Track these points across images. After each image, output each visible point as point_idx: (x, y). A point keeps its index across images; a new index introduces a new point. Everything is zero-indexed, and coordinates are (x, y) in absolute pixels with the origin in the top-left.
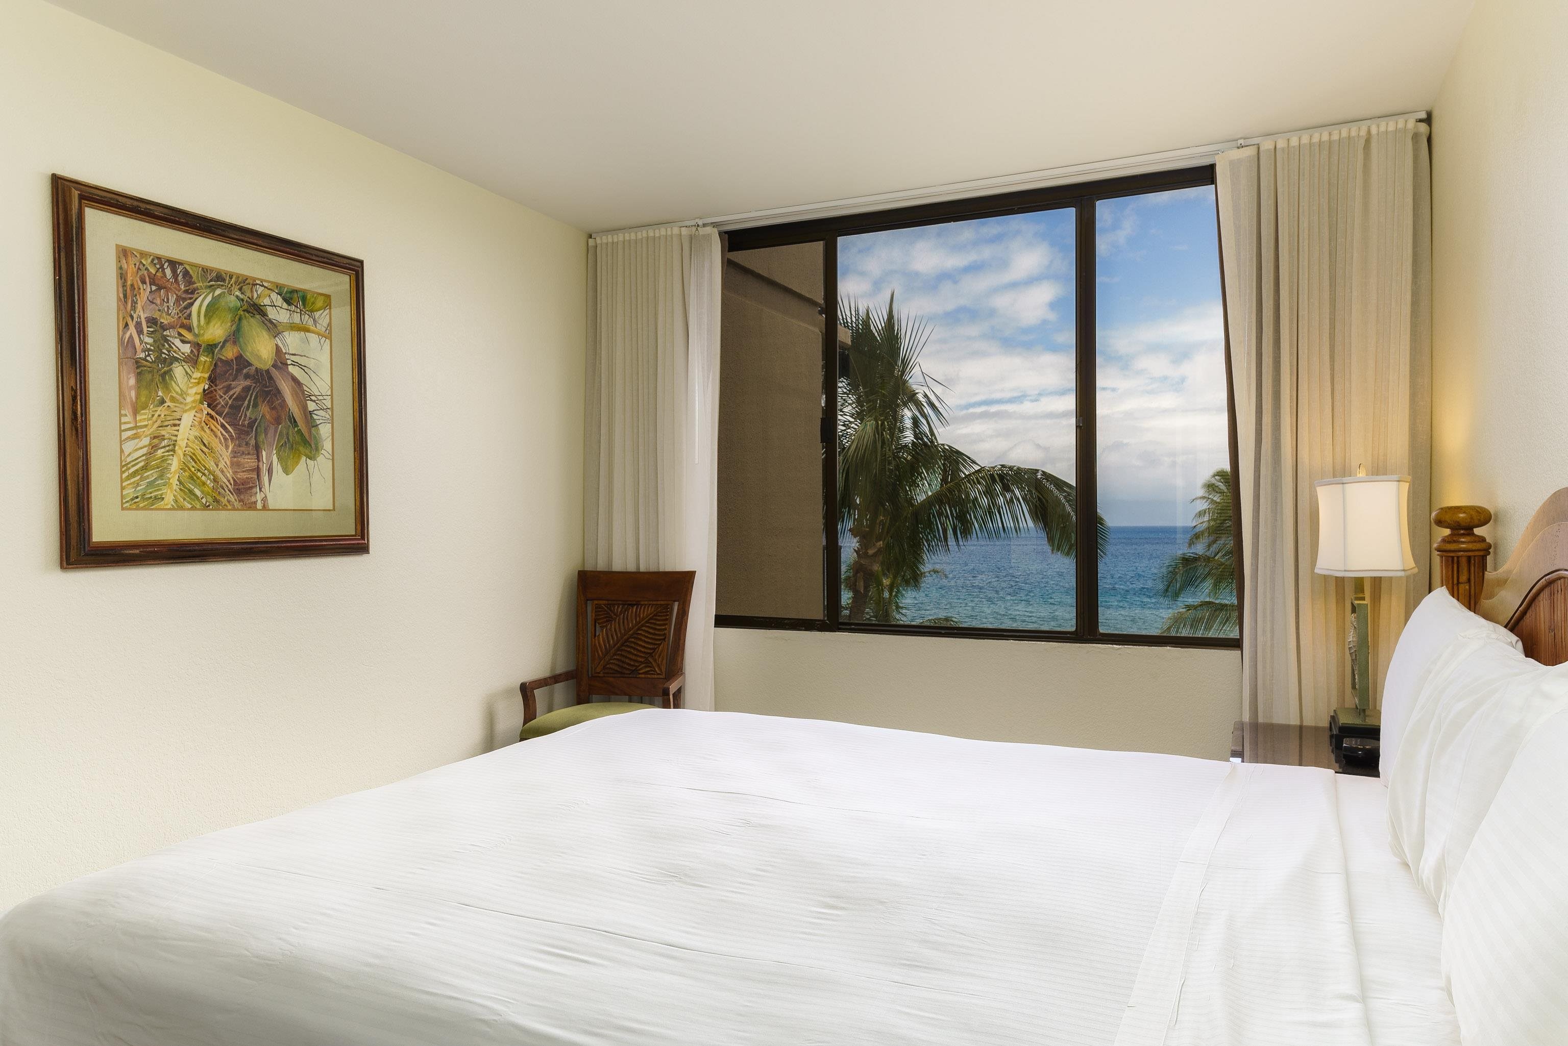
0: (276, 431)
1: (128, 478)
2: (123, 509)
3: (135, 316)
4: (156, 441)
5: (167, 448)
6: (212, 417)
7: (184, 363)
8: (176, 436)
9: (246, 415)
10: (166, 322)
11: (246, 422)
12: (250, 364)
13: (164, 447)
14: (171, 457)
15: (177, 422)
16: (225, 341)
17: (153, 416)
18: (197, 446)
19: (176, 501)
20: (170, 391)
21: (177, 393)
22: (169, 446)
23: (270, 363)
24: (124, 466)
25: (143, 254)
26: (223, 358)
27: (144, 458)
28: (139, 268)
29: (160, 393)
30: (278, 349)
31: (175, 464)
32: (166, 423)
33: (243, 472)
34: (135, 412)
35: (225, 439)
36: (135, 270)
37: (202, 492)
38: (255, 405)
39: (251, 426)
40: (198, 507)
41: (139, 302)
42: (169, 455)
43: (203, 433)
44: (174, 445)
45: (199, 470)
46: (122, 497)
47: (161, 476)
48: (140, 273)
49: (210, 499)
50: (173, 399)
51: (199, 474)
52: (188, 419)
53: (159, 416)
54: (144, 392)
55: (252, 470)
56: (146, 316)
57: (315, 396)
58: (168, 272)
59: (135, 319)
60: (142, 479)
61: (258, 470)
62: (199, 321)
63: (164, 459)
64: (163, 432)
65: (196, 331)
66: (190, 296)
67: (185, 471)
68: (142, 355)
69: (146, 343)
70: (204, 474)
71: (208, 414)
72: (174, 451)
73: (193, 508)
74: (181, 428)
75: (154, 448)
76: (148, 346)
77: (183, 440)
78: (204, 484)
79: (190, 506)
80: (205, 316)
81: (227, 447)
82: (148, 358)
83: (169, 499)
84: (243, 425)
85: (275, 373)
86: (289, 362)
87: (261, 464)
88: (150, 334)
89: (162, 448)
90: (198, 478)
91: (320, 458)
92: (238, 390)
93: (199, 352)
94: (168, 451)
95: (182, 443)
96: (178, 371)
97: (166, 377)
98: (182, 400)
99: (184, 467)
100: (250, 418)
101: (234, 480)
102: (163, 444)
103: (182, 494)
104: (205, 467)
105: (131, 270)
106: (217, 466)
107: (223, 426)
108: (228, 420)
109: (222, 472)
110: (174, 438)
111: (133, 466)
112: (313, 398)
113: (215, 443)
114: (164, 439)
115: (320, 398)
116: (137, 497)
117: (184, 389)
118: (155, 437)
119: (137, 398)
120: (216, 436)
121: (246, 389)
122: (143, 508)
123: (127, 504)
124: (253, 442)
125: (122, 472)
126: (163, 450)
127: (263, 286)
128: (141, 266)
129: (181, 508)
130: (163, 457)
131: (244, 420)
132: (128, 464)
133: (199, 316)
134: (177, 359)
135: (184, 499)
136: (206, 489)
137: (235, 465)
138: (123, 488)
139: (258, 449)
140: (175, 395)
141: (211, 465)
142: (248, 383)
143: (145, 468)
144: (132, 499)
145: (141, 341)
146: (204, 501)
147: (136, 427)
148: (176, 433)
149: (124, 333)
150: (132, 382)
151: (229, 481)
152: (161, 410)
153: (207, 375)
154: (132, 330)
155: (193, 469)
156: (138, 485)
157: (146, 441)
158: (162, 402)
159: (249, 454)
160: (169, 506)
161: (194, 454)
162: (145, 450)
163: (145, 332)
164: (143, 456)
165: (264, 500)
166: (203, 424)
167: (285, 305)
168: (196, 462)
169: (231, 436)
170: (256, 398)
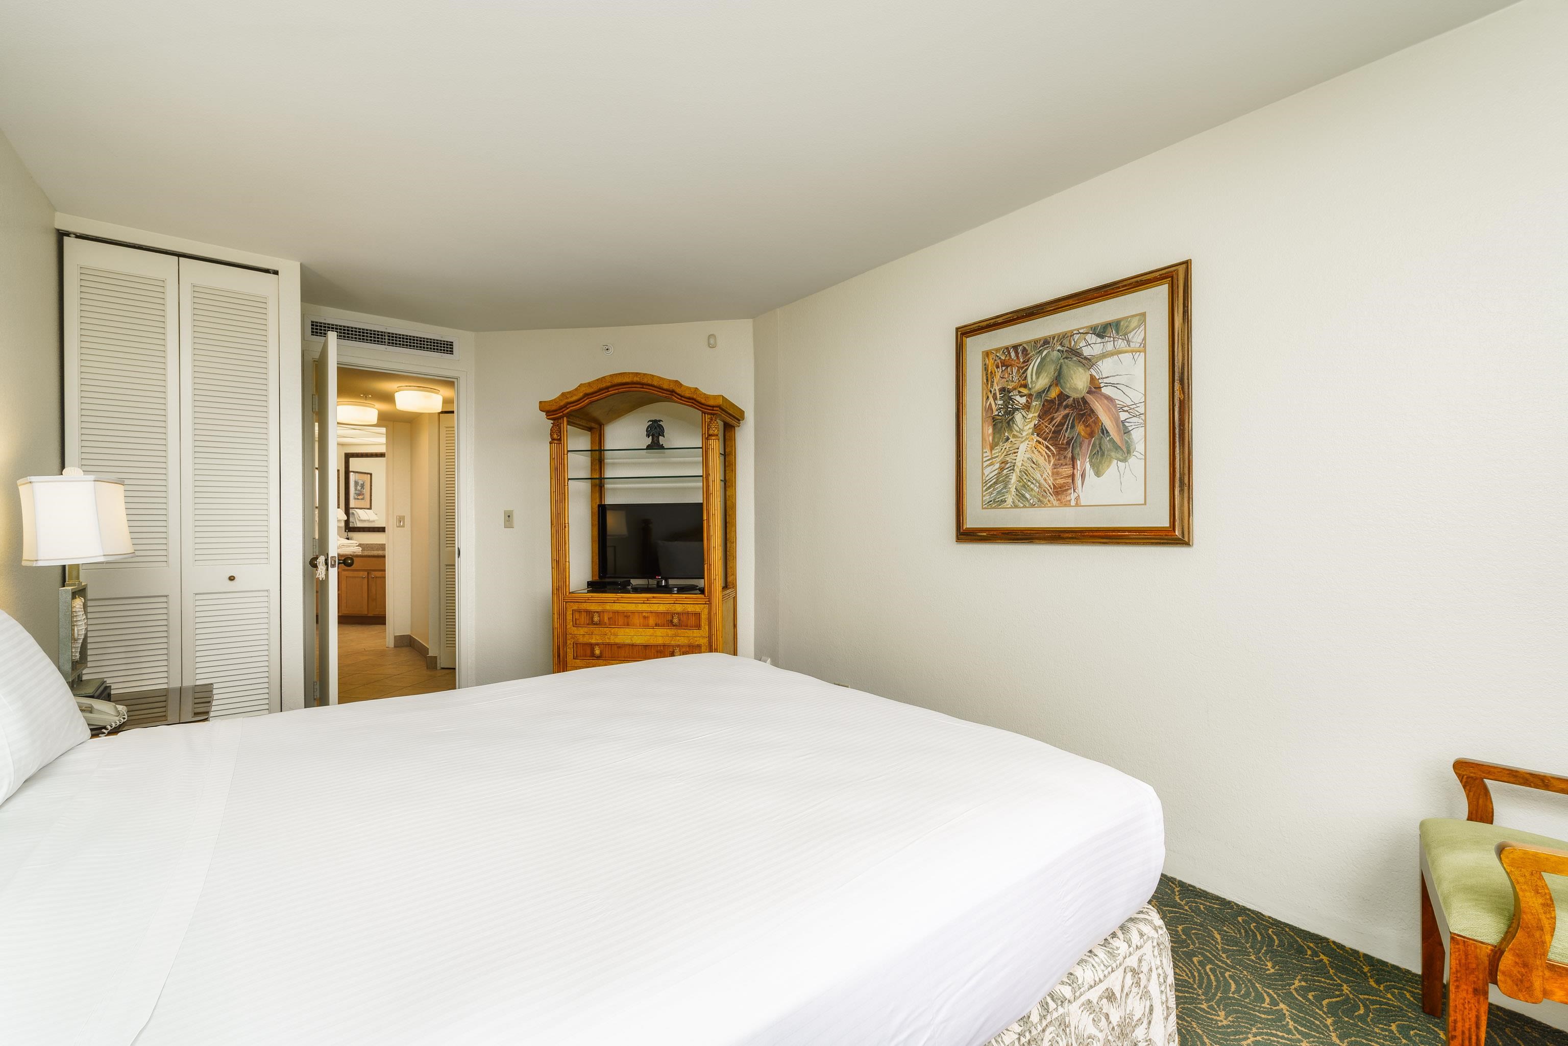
0: (1089, 444)
1: (986, 490)
2: (983, 508)
3: (992, 390)
4: (1003, 465)
5: (1010, 469)
6: (1040, 443)
7: (1021, 411)
8: (1016, 460)
9: (1065, 436)
10: (1011, 387)
11: (1065, 441)
12: (1068, 397)
13: (1008, 468)
14: (1012, 474)
15: (1016, 450)
16: (1050, 386)
17: (1002, 449)
18: (1028, 464)
19: (1013, 502)
20: (1012, 431)
21: (1017, 431)
22: (1010, 467)
23: (1085, 391)
24: (985, 483)
25: (997, 350)
26: (1048, 399)
27: (996, 476)
28: (995, 360)
29: (1006, 434)
30: (1092, 378)
31: (1014, 478)
32: (1009, 453)
33: (1061, 478)
34: (992, 449)
35: (1049, 456)
36: (993, 362)
37: (1031, 495)
38: (1073, 427)
39: (1068, 443)
40: (1027, 506)
41: (995, 381)
42: (1010, 473)
43: (1033, 455)
44: (1014, 466)
45: (1029, 481)
46: (983, 501)
47: (1005, 487)
48: (996, 362)
49: (1036, 500)
50: (1014, 436)
51: (1029, 483)
52: (1023, 447)
53: (1005, 448)
54: (998, 436)
55: (1068, 477)
56: (999, 388)
57: (1128, 406)
58: (1013, 354)
59: (993, 392)
60: (994, 490)
61: (1073, 476)
62: (1032, 378)
63: (1007, 476)
64: (1008, 459)
65: (1030, 386)
66: (1026, 364)
67: (1020, 482)
68: (997, 413)
69: (999, 405)
70: (1032, 483)
71: (1037, 441)
72: (1013, 470)
73: (1025, 507)
74: (1019, 454)
75: (1002, 469)
76: (1000, 406)
77: (1019, 461)
78: (1032, 489)
79: (1022, 505)
80: (1036, 374)
81: (1049, 462)
82: (1000, 414)
83: (1009, 501)
84: (1062, 444)
85: (1090, 398)
86: (1102, 385)
87: (1075, 471)
88: (1001, 398)
89: (1006, 469)
90: (1028, 486)
91: (1132, 460)
92: (1059, 419)
93: (1031, 399)
94: (1010, 470)
95: (1019, 464)
96: (1018, 417)
97: (1010, 423)
98: (1020, 435)
99: (1020, 479)
100: (1068, 438)
101: (1054, 485)
102: (1007, 467)
103: (1017, 497)
104: (1033, 478)
105: (990, 362)
106: (1042, 476)
107: (1047, 447)
108: (1051, 442)
109: (1045, 480)
110: (1014, 461)
111: (989, 482)
112: (1125, 409)
113: (1041, 460)
114: (1008, 463)
115: (1132, 407)
116: (991, 501)
117: (1021, 428)
118: (1002, 463)
119: (993, 440)
120: (1042, 456)
121: (1066, 417)
122: (994, 508)
123: (986, 506)
124: (1070, 455)
125: (983, 487)
126: (1007, 470)
127: (1080, 333)
128: (997, 358)
129: (1016, 507)
130: (1007, 474)
131: (1063, 440)
132: (987, 481)
133: (1032, 375)
134: (1017, 409)
135: (1019, 501)
136: (1033, 493)
137: (1055, 474)
138: (983, 496)
139: (1073, 459)
140: (1015, 433)
141: (1038, 476)
142: (1067, 411)
143: (996, 483)
144: (988, 503)
145: (996, 404)
146: (1031, 501)
147: (992, 458)
148: (1015, 458)
149: (986, 403)
150: (990, 431)
151: (1050, 486)
152: (1007, 445)
153: (1036, 414)
154: (991, 399)
155: (1025, 480)
156: (992, 493)
157: (997, 466)
158: (1008, 439)
159: (1066, 465)
160: (1009, 506)
161: (1026, 470)
162: (996, 472)
163: (998, 398)
164: (995, 475)
165: (1077, 498)
166: (1034, 449)
167: (1099, 340)
168: (1027, 476)
169: (1053, 454)
170: (1073, 420)
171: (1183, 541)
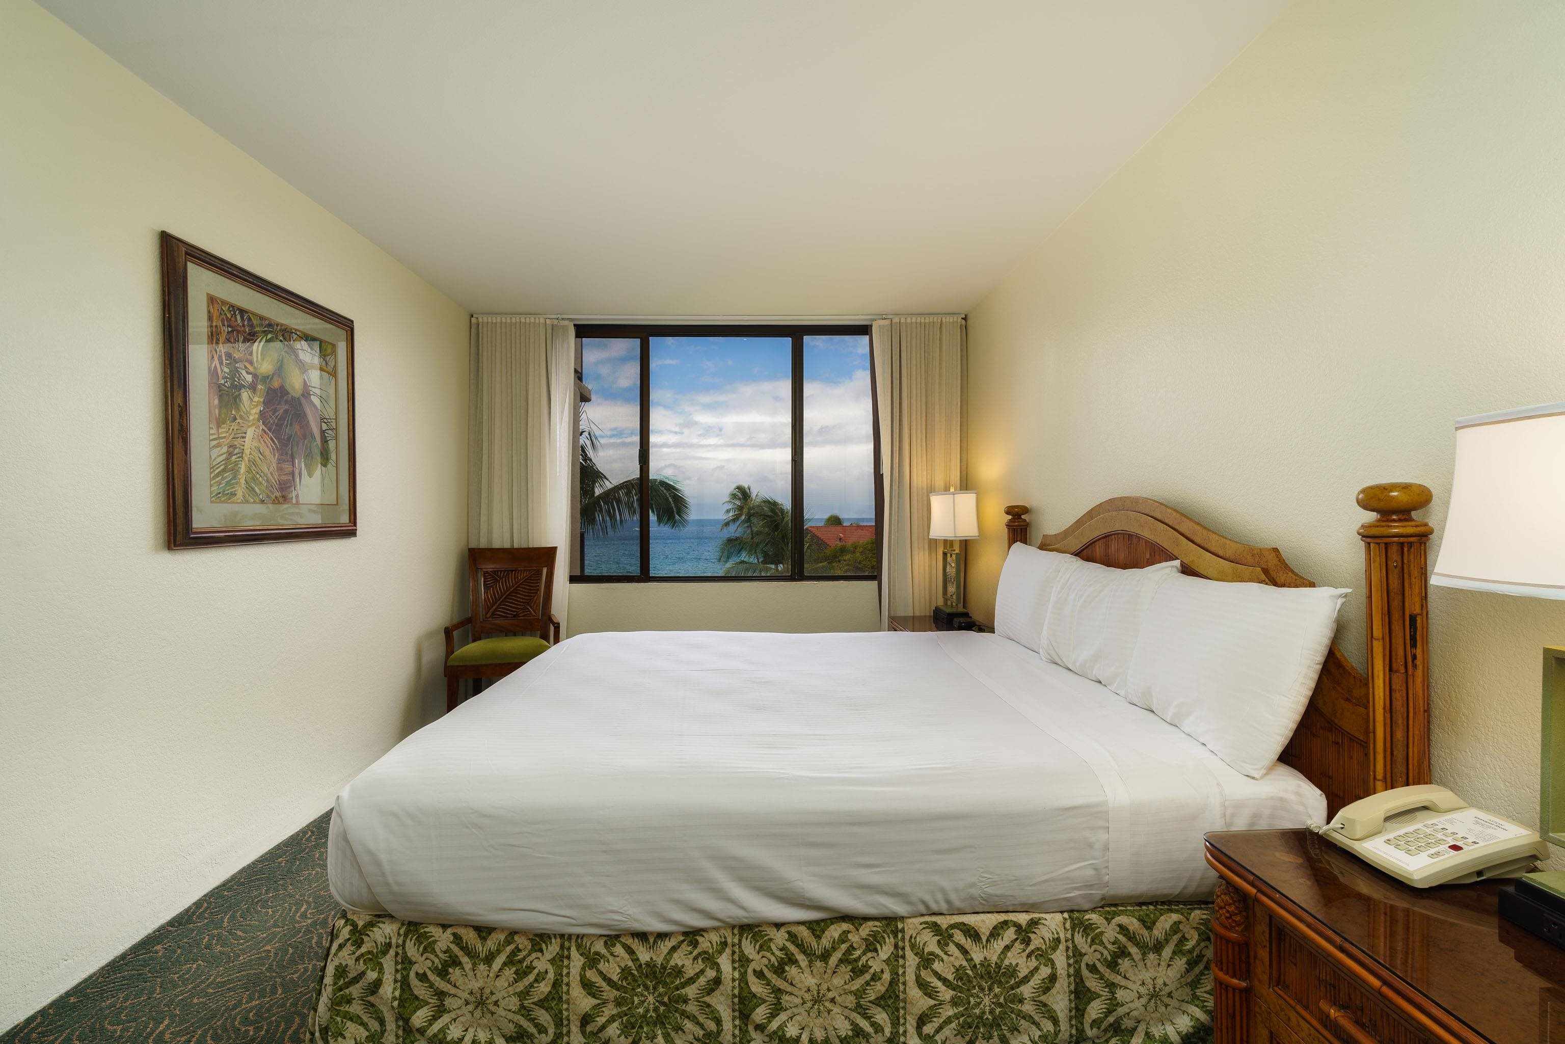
0: (303, 445)
1: (214, 478)
2: (212, 502)
3: (218, 350)
4: (231, 449)
5: (238, 455)
6: (265, 432)
7: (248, 390)
8: (244, 446)
9: (285, 432)
10: (237, 357)
11: (286, 437)
12: (288, 393)
13: (236, 454)
14: (240, 462)
15: (244, 435)
16: (273, 375)
17: (229, 429)
18: (256, 454)
19: (244, 497)
20: (239, 411)
21: (244, 412)
22: (239, 453)
23: (300, 392)
24: (212, 468)
25: (224, 302)
26: (272, 387)
27: (224, 462)
28: (220, 313)
29: (233, 412)
30: (305, 383)
31: (243, 468)
32: (238, 436)
33: (284, 475)
34: (218, 427)
35: (273, 449)
36: (218, 314)
37: (260, 489)
38: (291, 425)
39: (289, 439)
40: (257, 501)
41: (220, 340)
42: (239, 461)
43: (260, 444)
44: (242, 453)
45: (258, 473)
46: (211, 493)
47: (234, 477)
48: (222, 317)
49: (265, 496)
50: (241, 417)
51: (258, 476)
52: (250, 433)
53: (233, 429)
54: (224, 411)
55: (289, 474)
56: (225, 350)
57: (326, 419)
58: (238, 317)
59: (218, 353)
60: (223, 479)
61: (293, 474)
62: (257, 357)
63: (236, 464)
64: (236, 443)
65: (256, 365)
66: (252, 338)
67: (249, 473)
68: (222, 382)
69: (225, 372)
70: (261, 476)
71: (263, 430)
72: (242, 457)
73: (255, 502)
74: (246, 440)
75: (230, 454)
76: (226, 375)
77: (248, 449)
78: (261, 483)
79: (252, 500)
80: (261, 354)
81: (274, 455)
82: (226, 384)
83: (240, 494)
84: (284, 439)
85: (303, 401)
86: (311, 393)
87: (295, 469)
88: (228, 365)
89: (235, 455)
90: (257, 479)
91: (329, 466)
92: (281, 412)
93: (257, 382)
94: (239, 457)
95: (247, 452)
96: (245, 395)
97: (237, 399)
98: (247, 418)
99: (249, 471)
100: (288, 434)
101: (279, 481)
102: (235, 452)
103: (248, 491)
104: (261, 470)
105: (215, 314)
106: (269, 469)
107: (272, 439)
108: (275, 435)
109: (272, 474)
110: (242, 447)
111: (217, 468)
112: (325, 420)
113: (267, 453)
114: (236, 448)
115: (329, 420)
116: (220, 493)
117: (248, 409)
118: (231, 446)
119: (219, 415)
120: (268, 447)
121: (286, 411)
122: (224, 502)
123: (214, 499)
124: (290, 452)
125: (211, 473)
126: (235, 457)
127: (296, 334)
128: (222, 312)
129: (247, 502)
130: (236, 461)
131: (285, 436)
132: (214, 466)
133: (257, 354)
134: (244, 386)
135: (249, 495)
136: (262, 488)
137: (280, 469)
138: (211, 486)
139: (293, 457)
140: (242, 414)
141: (265, 469)
142: (286, 407)
143: (224, 470)
144: (217, 495)
145: (222, 370)
146: (261, 496)
147: (219, 438)
148: (243, 443)
149: (211, 364)
150: (216, 402)
151: (276, 481)
152: (234, 426)
153: (262, 400)
154: (216, 361)
155: (254, 472)
156: (220, 484)
157: (225, 449)
158: (235, 419)
159: (287, 461)
160: (240, 501)
161: (254, 460)
162: (224, 457)
163: (224, 363)
164: (223, 461)
165: (297, 496)
166: (260, 437)
167: (309, 350)
168: (255, 467)
169: (277, 447)
170: (291, 419)
171: (352, 533)
